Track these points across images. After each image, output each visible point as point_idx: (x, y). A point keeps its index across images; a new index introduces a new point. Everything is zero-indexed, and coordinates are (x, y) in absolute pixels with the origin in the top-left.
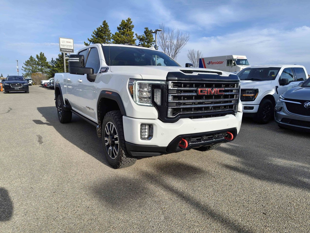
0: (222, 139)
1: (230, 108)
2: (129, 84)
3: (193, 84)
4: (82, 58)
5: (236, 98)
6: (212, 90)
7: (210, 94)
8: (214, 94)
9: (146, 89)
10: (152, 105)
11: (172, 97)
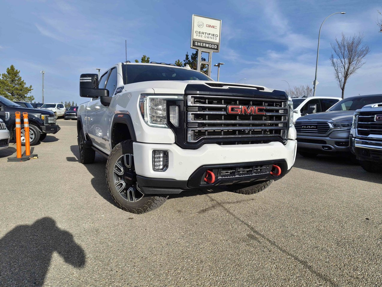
0: (265, 173)
1: (275, 133)
2: (140, 102)
3: (221, 99)
4: (95, 77)
5: (285, 121)
6: (248, 108)
7: (245, 113)
8: (251, 114)
9: (160, 107)
10: (166, 126)
11: (193, 115)
